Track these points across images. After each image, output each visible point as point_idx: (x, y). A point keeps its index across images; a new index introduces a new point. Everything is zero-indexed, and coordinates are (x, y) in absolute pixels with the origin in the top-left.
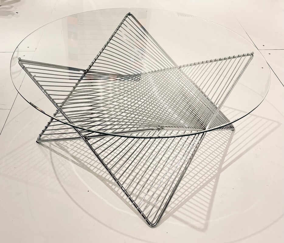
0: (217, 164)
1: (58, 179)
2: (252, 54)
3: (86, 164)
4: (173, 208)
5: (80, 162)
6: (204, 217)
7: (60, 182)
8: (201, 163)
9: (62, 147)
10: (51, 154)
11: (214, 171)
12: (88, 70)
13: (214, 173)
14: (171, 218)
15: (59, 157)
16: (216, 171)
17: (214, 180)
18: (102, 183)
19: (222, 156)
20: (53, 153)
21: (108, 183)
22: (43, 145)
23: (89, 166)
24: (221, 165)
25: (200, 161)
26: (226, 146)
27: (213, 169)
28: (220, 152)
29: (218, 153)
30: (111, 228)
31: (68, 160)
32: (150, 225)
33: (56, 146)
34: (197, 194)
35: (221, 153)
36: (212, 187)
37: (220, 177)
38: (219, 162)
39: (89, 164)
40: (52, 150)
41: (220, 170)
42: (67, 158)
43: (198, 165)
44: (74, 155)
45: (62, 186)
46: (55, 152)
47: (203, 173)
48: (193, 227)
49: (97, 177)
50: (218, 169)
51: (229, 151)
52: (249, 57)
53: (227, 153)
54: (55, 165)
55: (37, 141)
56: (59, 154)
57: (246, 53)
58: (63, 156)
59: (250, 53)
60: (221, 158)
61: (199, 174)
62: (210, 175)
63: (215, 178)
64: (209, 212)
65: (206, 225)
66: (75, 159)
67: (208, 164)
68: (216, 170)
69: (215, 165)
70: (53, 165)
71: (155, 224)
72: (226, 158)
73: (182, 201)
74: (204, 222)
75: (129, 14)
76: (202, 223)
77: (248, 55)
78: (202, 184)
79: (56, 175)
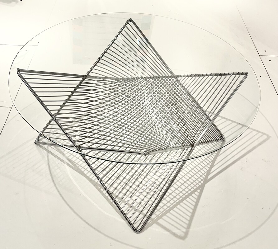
0: (203, 174)
1: (53, 181)
2: (246, 74)
3: (80, 168)
4: (157, 216)
5: (75, 165)
6: (186, 226)
7: (55, 185)
8: (188, 173)
9: (59, 149)
10: (48, 156)
11: (200, 182)
12: (86, 76)
13: (200, 184)
14: (155, 225)
15: (55, 159)
16: (202, 182)
17: (199, 191)
18: (94, 188)
19: (209, 166)
20: (50, 155)
21: (100, 188)
22: (41, 147)
23: (83, 170)
24: (207, 176)
25: (188, 171)
26: (214, 157)
27: (199, 180)
28: (208, 162)
29: (206, 164)
30: (99, 232)
31: (64, 163)
32: (135, 230)
33: (53, 148)
34: (181, 204)
35: (208, 164)
36: (196, 197)
37: (205, 188)
38: (205, 172)
39: (83, 168)
40: (49, 152)
41: (206, 181)
42: (62, 161)
43: (186, 175)
44: (70, 158)
45: (57, 189)
46: (52, 154)
47: (190, 183)
48: (174, 234)
49: (90, 181)
50: (203, 180)
51: (216, 162)
52: (243, 76)
53: (215, 164)
54: (51, 167)
55: (35, 143)
56: (55, 156)
57: (241, 72)
58: (59, 158)
59: (244, 72)
60: (208, 169)
61: (185, 183)
62: (195, 186)
63: (200, 189)
64: (191, 221)
65: (186, 234)
66: (70, 162)
67: (195, 174)
68: (202, 180)
69: (201, 176)
70: (49, 167)
71: (139, 231)
72: (213, 169)
73: (167, 209)
74: (184, 230)
75: (130, 20)
76: (183, 232)
77: (242, 74)
78: (187, 194)
79: (52, 178)
